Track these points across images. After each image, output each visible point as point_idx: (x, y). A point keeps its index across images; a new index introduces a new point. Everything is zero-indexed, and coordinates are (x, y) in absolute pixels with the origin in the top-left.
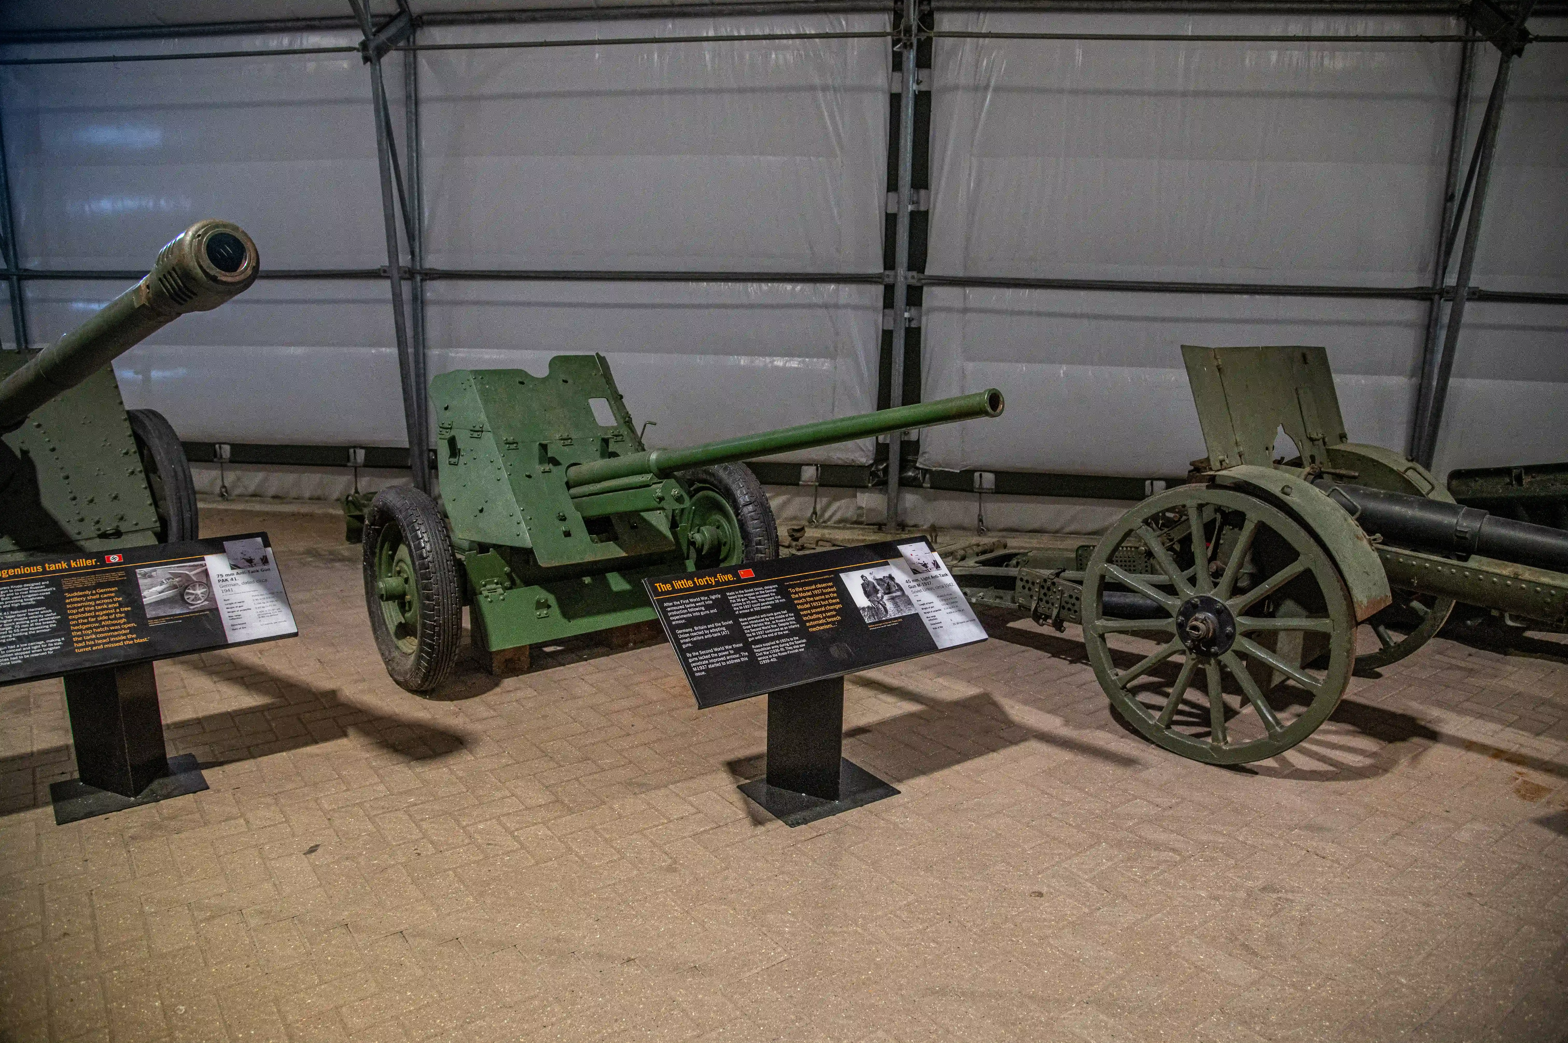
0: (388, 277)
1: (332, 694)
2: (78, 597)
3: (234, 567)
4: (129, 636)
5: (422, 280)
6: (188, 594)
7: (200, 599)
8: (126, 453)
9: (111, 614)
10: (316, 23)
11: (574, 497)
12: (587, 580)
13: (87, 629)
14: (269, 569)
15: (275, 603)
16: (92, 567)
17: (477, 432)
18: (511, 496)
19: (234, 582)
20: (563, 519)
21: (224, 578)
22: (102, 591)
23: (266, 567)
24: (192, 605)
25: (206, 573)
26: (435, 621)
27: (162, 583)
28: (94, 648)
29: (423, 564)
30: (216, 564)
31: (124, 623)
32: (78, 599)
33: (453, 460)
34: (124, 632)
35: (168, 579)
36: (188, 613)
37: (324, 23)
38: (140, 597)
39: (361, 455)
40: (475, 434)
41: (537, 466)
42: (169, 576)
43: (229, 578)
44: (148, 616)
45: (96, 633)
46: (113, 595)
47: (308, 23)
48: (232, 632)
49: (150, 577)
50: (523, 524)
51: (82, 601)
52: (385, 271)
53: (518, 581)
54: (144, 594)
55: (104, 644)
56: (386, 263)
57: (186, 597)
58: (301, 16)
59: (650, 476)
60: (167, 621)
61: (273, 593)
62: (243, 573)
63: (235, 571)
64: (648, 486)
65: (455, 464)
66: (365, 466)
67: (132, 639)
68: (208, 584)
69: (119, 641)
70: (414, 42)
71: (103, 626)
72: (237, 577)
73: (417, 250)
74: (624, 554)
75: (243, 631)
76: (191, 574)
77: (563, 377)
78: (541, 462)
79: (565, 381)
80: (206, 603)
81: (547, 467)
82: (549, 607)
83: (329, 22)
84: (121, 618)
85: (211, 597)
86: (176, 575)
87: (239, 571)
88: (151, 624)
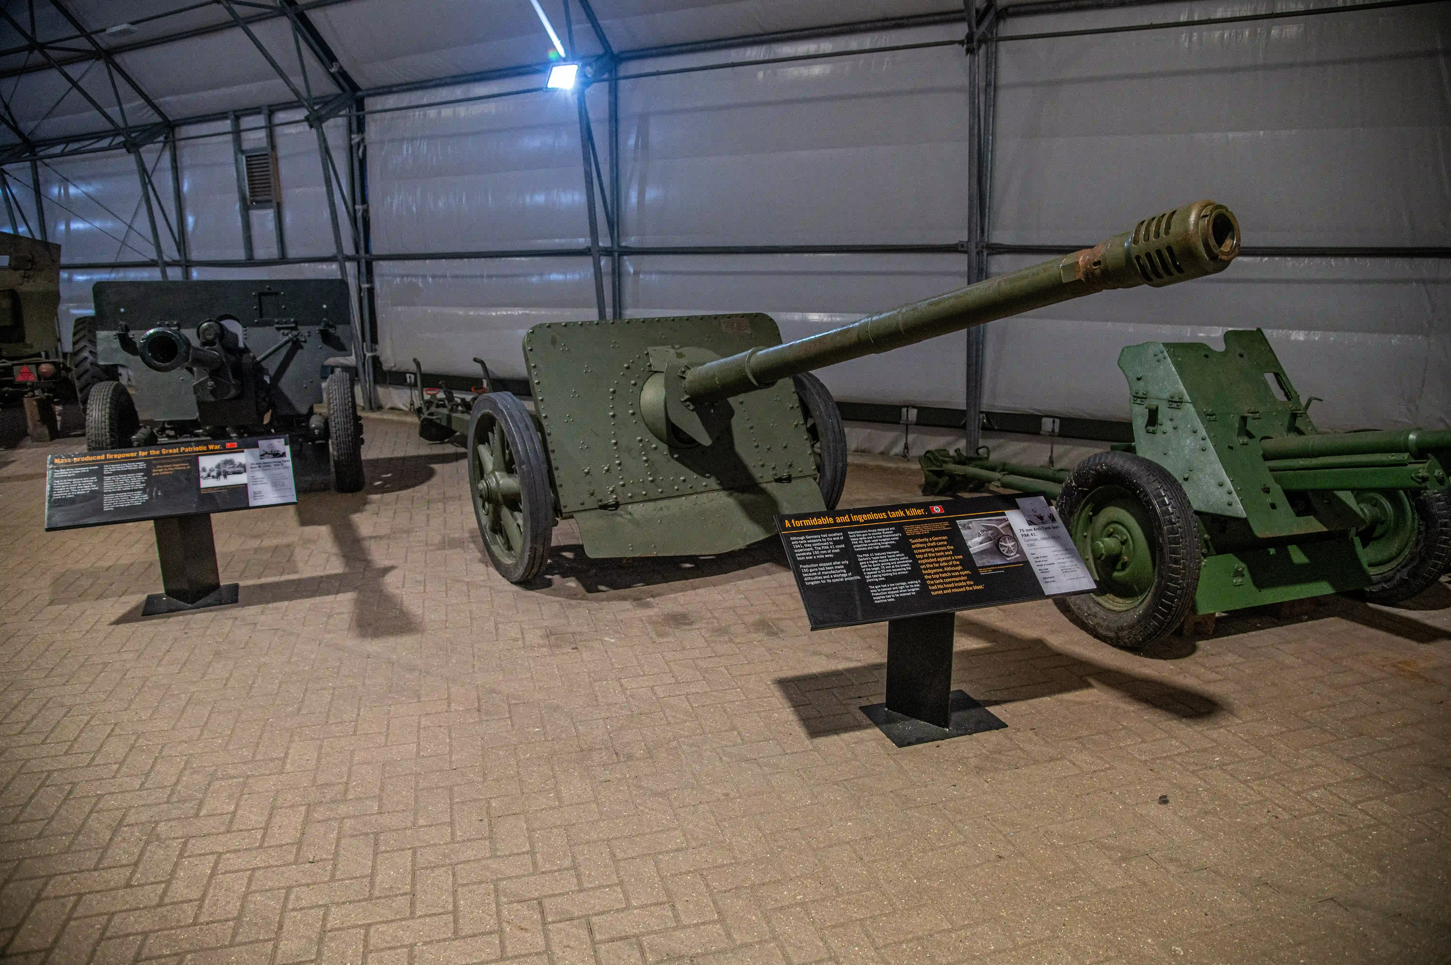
0: (965, 252)
1: (1039, 642)
2: (921, 543)
3: (1030, 523)
4: (968, 583)
5: (988, 255)
6: (1002, 545)
7: (1012, 552)
8: (792, 408)
9: (949, 561)
10: (905, 21)
11: (1272, 470)
12: (1272, 551)
13: (934, 574)
14: (1057, 527)
15: (1072, 559)
16: (922, 516)
17: (1175, 402)
18: (1218, 466)
19: (1033, 537)
20: (1267, 491)
21: (1026, 533)
22: (936, 539)
23: (1054, 525)
24: (1008, 557)
25: (1009, 526)
26: (1179, 584)
27: (979, 535)
28: (945, 592)
29: (1173, 529)
30: (1016, 519)
31: (961, 570)
32: (921, 545)
33: (1151, 428)
34: (963, 578)
35: (983, 531)
36: (1005, 565)
37: (912, 21)
38: (967, 548)
39: (913, 414)
40: (1175, 405)
41: (1235, 438)
42: (983, 528)
43: (1030, 533)
44: (978, 565)
45: (943, 578)
46: (945, 543)
47: (898, 22)
48: (1046, 585)
49: (969, 528)
50: (1234, 494)
51: (923, 548)
52: (962, 246)
53: (1212, 549)
54: (969, 543)
55: (952, 588)
56: (965, 239)
57: (1001, 549)
58: (889, 16)
59: (1406, 456)
60: (993, 570)
61: (1066, 550)
62: (1039, 529)
63: (1032, 527)
64: (1405, 465)
65: (1154, 433)
66: (917, 424)
67: (970, 586)
68: (1014, 538)
69: (962, 587)
70: (996, 34)
71: (946, 572)
72: (1036, 532)
73: (986, 227)
74: (1325, 529)
75: (1053, 584)
76: (999, 527)
77: (1239, 351)
78: (1239, 434)
79: (1241, 356)
80: (1018, 555)
81: (1246, 439)
82: (1243, 575)
83: (917, 20)
84: (957, 565)
85: (1020, 551)
86: (989, 528)
87: (1036, 527)
88: (983, 572)
